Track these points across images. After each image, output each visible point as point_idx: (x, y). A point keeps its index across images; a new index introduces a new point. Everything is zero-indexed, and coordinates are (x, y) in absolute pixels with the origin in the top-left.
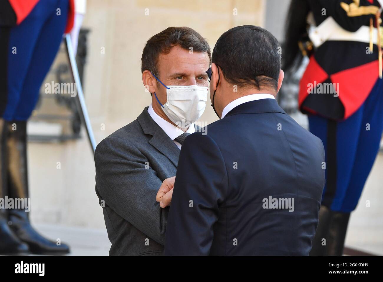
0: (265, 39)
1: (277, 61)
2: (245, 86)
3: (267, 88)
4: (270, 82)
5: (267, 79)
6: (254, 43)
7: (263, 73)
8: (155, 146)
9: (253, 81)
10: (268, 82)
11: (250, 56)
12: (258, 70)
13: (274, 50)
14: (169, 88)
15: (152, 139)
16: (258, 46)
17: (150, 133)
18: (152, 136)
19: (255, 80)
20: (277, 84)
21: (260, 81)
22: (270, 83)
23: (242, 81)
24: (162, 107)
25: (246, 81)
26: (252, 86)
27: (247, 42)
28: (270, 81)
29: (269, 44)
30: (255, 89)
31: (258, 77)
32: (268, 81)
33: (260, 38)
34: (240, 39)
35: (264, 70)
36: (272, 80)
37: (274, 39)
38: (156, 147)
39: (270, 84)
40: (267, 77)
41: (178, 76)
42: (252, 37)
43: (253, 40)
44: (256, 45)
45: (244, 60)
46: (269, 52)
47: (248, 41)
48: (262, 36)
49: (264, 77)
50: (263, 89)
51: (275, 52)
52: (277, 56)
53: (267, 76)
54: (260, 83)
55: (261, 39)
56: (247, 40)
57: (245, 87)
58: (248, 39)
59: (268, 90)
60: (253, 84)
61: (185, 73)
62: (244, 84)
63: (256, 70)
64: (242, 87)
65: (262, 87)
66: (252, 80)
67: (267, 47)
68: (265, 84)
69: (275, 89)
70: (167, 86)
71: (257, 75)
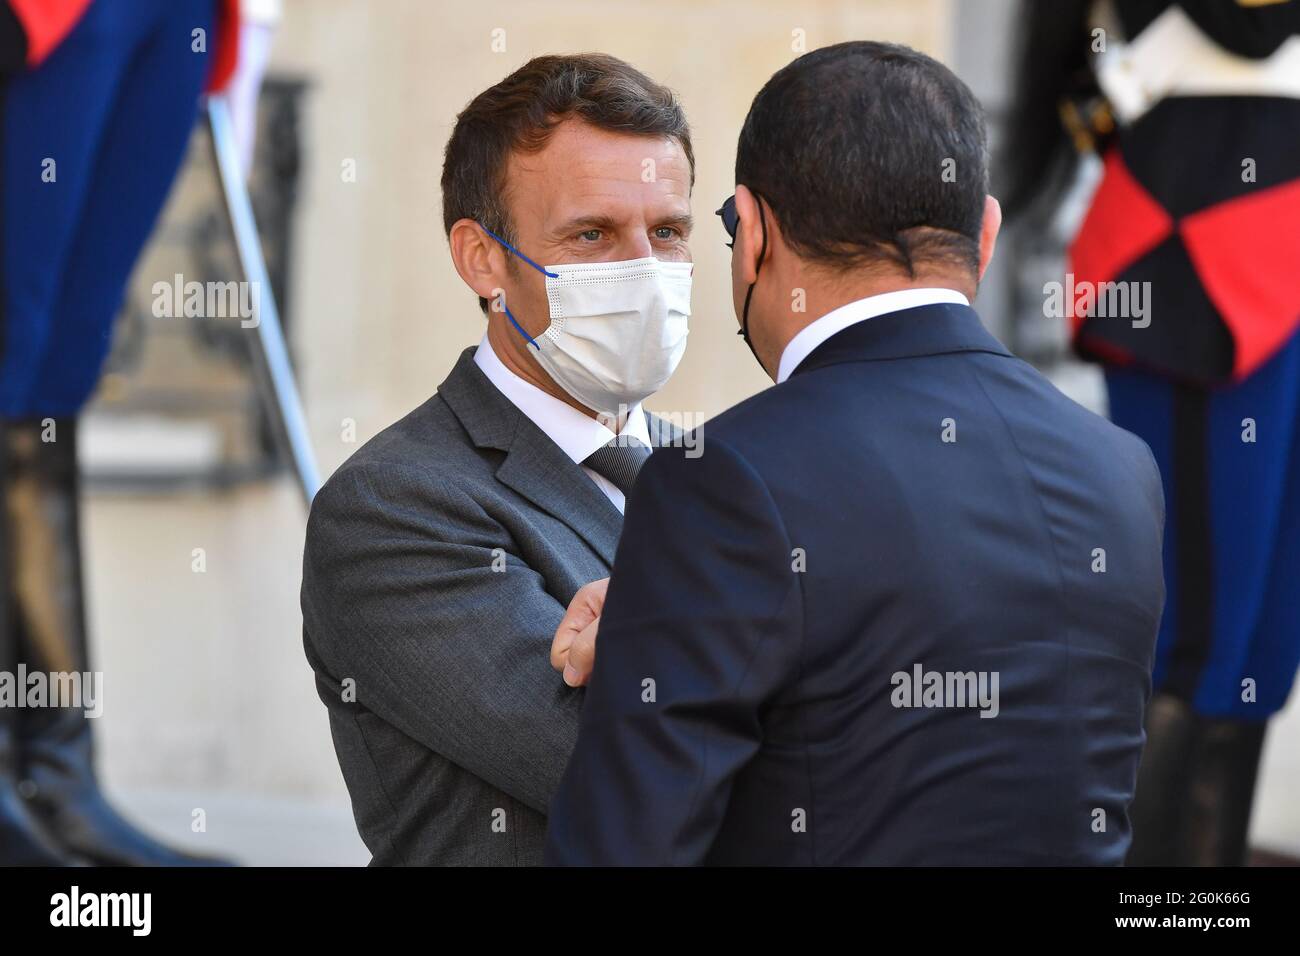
0: (925, 91)
1: (974, 171)
2: (859, 265)
3: (940, 269)
4: (951, 248)
5: (940, 239)
6: (886, 109)
7: (923, 218)
8: (520, 490)
9: (889, 248)
10: (944, 248)
11: (873, 159)
12: (905, 207)
13: (959, 131)
14: (555, 276)
15: (507, 463)
16: (900, 119)
17: (496, 444)
18: (504, 454)
19: (895, 243)
20: (977, 251)
21: (913, 247)
22: (950, 252)
23: (849, 248)
24: (530, 346)
25: (861, 247)
26: (885, 266)
27: (860, 106)
28: (950, 245)
29: (941, 109)
30: (898, 274)
31: (907, 232)
32: (942, 244)
33: (906, 91)
34: (834, 97)
35: (927, 206)
36: (959, 239)
37: (959, 88)
38: (525, 494)
39: (951, 255)
40: (940, 232)
41: (587, 228)
42: (877, 91)
43: (883, 99)
44: (892, 118)
45: (850, 175)
46: (943, 139)
47: (865, 105)
48: (915, 81)
49: (926, 230)
50: (926, 274)
51: (963, 140)
52: (973, 153)
53: (937, 226)
54: (915, 253)
55: (912, 92)
56: (861, 99)
57: (859, 271)
58: (863, 97)
59: (944, 277)
60: (889, 256)
61: (609, 216)
62: (855, 259)
63: (896, 207)
64: (849, 268)
65: (921, 267)
66: (885, 242)
67: (933, 121)
68: (933, 255)
69: (972, 272)
70: (549, 269)
71: (901, 227)
